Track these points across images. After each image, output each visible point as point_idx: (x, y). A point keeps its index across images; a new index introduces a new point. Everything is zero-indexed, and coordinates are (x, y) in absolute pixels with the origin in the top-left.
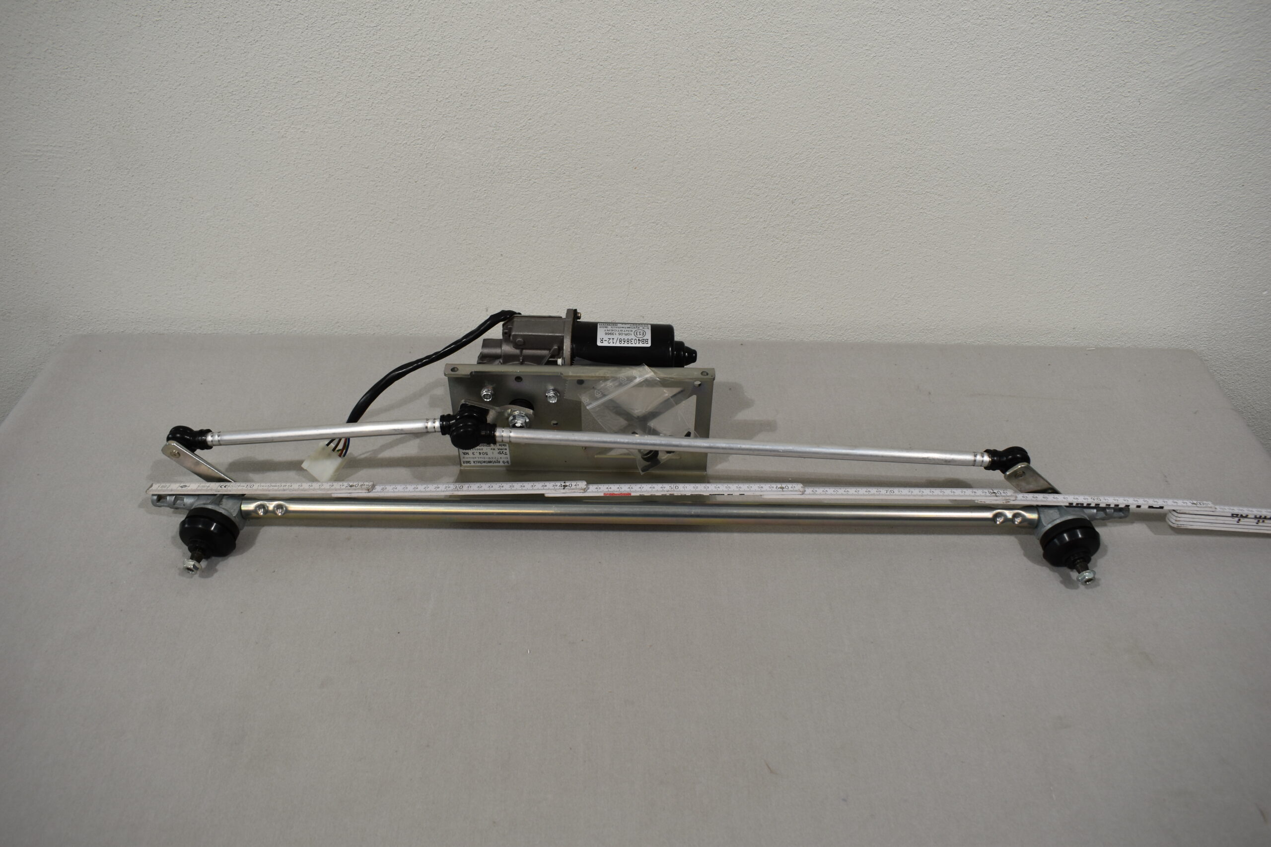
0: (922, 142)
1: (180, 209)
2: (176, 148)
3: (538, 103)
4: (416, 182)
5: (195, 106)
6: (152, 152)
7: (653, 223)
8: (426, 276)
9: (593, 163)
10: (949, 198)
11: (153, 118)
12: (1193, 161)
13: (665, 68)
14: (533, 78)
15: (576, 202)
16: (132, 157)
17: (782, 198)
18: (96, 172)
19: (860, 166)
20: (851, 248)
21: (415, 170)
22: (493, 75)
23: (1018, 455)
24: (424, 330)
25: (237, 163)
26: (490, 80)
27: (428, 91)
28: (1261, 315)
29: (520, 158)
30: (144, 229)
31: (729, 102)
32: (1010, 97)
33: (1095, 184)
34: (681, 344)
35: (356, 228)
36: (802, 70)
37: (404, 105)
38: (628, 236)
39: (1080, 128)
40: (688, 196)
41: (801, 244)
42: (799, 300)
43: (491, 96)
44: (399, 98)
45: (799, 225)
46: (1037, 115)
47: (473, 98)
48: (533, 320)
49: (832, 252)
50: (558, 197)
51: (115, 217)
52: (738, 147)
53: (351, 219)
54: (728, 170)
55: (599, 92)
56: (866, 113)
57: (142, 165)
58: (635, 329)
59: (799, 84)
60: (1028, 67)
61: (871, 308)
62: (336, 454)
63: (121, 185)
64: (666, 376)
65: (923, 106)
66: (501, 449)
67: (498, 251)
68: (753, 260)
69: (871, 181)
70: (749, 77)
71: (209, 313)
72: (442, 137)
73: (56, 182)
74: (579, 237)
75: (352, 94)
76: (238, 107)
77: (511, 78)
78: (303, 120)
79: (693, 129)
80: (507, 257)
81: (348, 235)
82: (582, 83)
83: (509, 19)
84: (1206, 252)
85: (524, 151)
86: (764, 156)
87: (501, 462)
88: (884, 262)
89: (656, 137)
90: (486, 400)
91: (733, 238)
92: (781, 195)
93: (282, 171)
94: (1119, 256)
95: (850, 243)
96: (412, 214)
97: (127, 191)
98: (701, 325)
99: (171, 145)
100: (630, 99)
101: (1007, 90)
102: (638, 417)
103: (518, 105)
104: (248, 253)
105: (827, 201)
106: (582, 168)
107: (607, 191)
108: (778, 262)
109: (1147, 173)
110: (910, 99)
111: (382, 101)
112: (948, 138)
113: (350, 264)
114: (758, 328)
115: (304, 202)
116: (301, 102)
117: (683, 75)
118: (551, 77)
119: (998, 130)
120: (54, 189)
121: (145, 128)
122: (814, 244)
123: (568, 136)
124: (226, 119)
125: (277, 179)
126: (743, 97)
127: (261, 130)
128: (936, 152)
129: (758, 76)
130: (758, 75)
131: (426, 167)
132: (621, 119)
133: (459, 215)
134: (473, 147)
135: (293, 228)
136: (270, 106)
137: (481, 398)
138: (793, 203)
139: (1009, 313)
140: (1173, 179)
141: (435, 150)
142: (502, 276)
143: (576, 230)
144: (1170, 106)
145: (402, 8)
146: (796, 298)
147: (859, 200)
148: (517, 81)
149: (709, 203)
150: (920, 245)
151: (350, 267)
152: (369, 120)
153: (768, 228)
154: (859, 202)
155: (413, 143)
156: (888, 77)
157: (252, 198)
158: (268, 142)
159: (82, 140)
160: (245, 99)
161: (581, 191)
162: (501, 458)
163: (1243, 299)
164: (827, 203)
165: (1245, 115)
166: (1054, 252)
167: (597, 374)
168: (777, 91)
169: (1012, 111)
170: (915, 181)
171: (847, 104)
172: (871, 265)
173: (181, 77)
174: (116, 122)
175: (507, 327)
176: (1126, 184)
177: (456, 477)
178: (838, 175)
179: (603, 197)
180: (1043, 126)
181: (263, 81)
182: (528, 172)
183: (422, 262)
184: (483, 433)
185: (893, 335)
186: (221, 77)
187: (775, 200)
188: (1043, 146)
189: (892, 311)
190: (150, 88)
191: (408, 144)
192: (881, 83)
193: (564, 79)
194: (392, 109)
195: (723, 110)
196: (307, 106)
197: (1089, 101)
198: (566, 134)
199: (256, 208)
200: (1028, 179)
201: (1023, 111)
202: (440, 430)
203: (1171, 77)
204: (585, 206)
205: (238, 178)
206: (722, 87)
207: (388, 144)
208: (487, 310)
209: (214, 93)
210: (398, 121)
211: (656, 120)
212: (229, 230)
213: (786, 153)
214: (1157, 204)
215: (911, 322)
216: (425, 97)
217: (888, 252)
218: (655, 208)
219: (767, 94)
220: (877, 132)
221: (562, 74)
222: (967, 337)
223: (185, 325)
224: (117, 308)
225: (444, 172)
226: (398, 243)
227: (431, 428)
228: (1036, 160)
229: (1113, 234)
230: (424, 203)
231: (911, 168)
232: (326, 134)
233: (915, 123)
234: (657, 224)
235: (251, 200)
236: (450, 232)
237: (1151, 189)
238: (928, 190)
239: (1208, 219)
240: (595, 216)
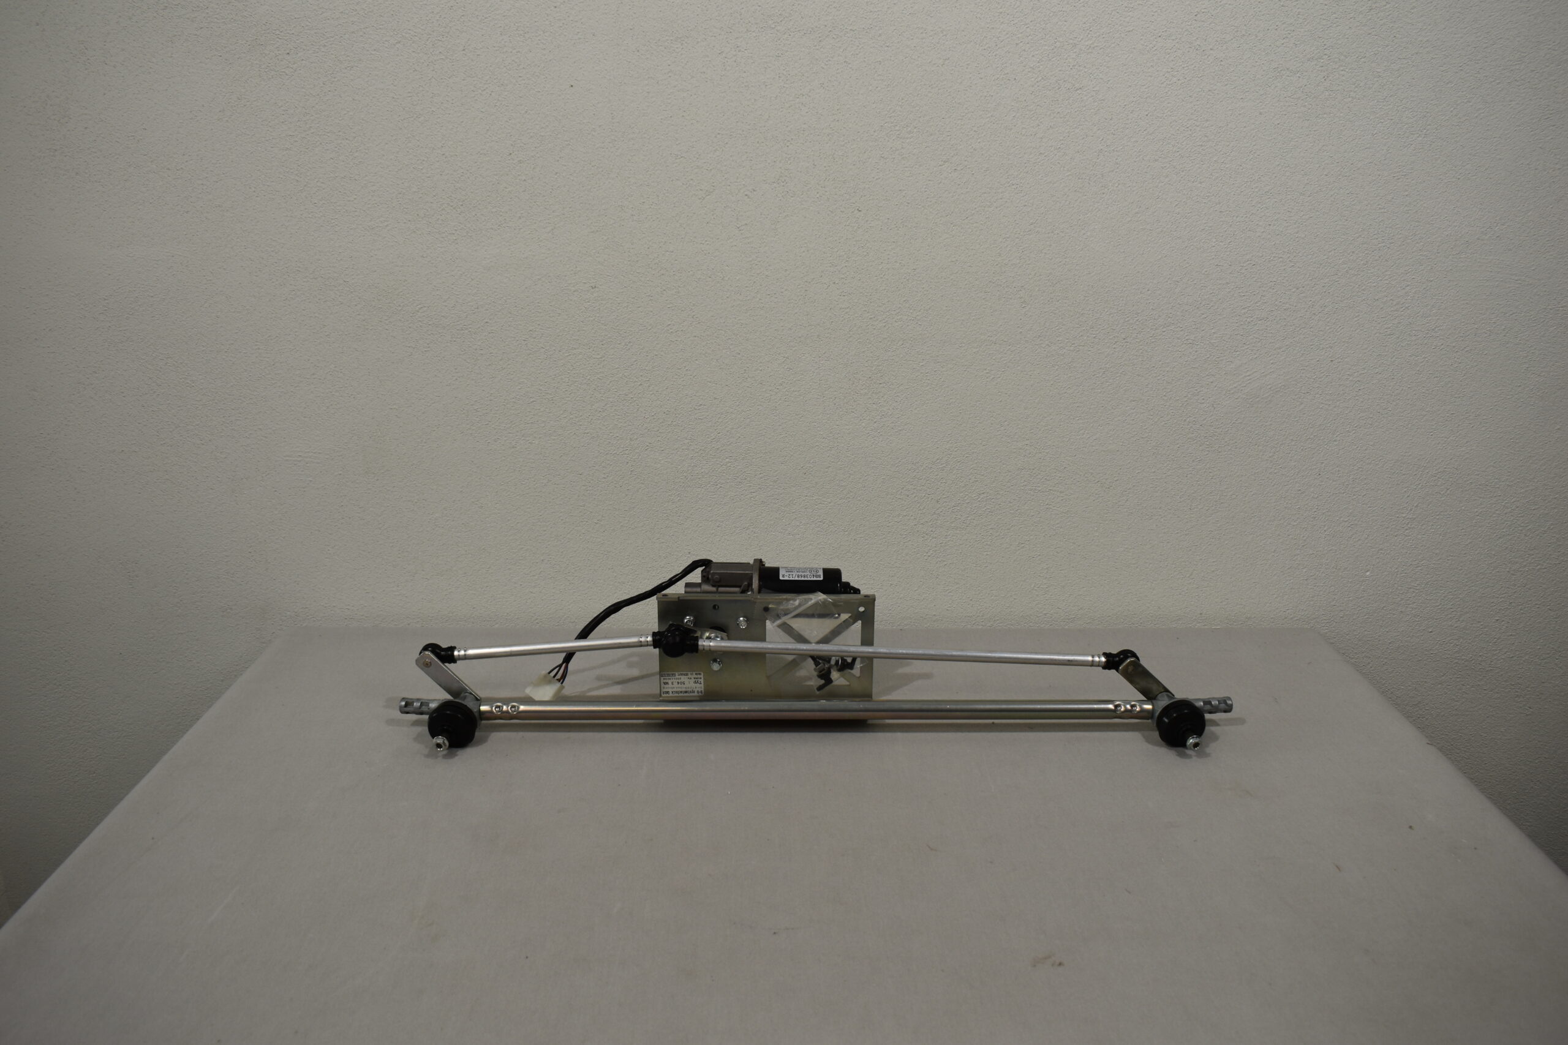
0: (1040, 447)
3: (726, 420)
4: (621, 487)
6: (399, 459)
9: (770, 470)
10: (1070, 495)
12: (1271, 454)
13: (828, 391)
14: (723, 399)
15: (755, 504)
16: (382, 464)
17: (929, 498)
21: (621, 477)
26: (688, 401)
27: (638, 410)
29: (710, 466)
31: (880, 417)
34: (847, 582)
47: (674, 415)
52: (890, 455)
54: (882, 475)
55: (776, 410)
64: (837, 601)
65: (1037, 417)
70: (895, 397)
83: (706, 353)
85: (713, 461)
86: (911, 462)
87: (696, 692)
89: (822, 447)
92: (927, 495)
103: (710, 422)
106: (760, 474)
107: (781, 494)
114: (915, 620)
117: (843, 396)
121: (397, 438)
123: (750, 447)
126: (891, 413)
130: (902, 395)
131: (630, 474)
134: (670, 457)
138: (938, 502)
139: (1139, 601)
141: (639, 460)
143: (754, 529)
144: (1239, 409)
145: (623, 344)
146: (947, 590)
161: (759, 494)
162: (696, 687)
163: (1349, 580)
164: (967, 502)
165: (1304, 414)
170: (1038, 480)
178: (974, 477)
182: (716, 478)
187: (923, 500)
189: (1034, 601)
195: (875, 424)
198: (748, 446)
201: (1120, 418)
202: (652, 643)
203: (1235, 385)
210: (611, 434)
211: (822, 433)
217: (1023, 545)
220: (1002, 439)
221: (746, 396)
222: (1105, 625)
225: (645, 478)
228: (1138, 459)
235: (477, 503)
236: (646, 532)
237: (1241, 481)
238: (1051, 488)
239: (1297, 505)
240: (771, 517)
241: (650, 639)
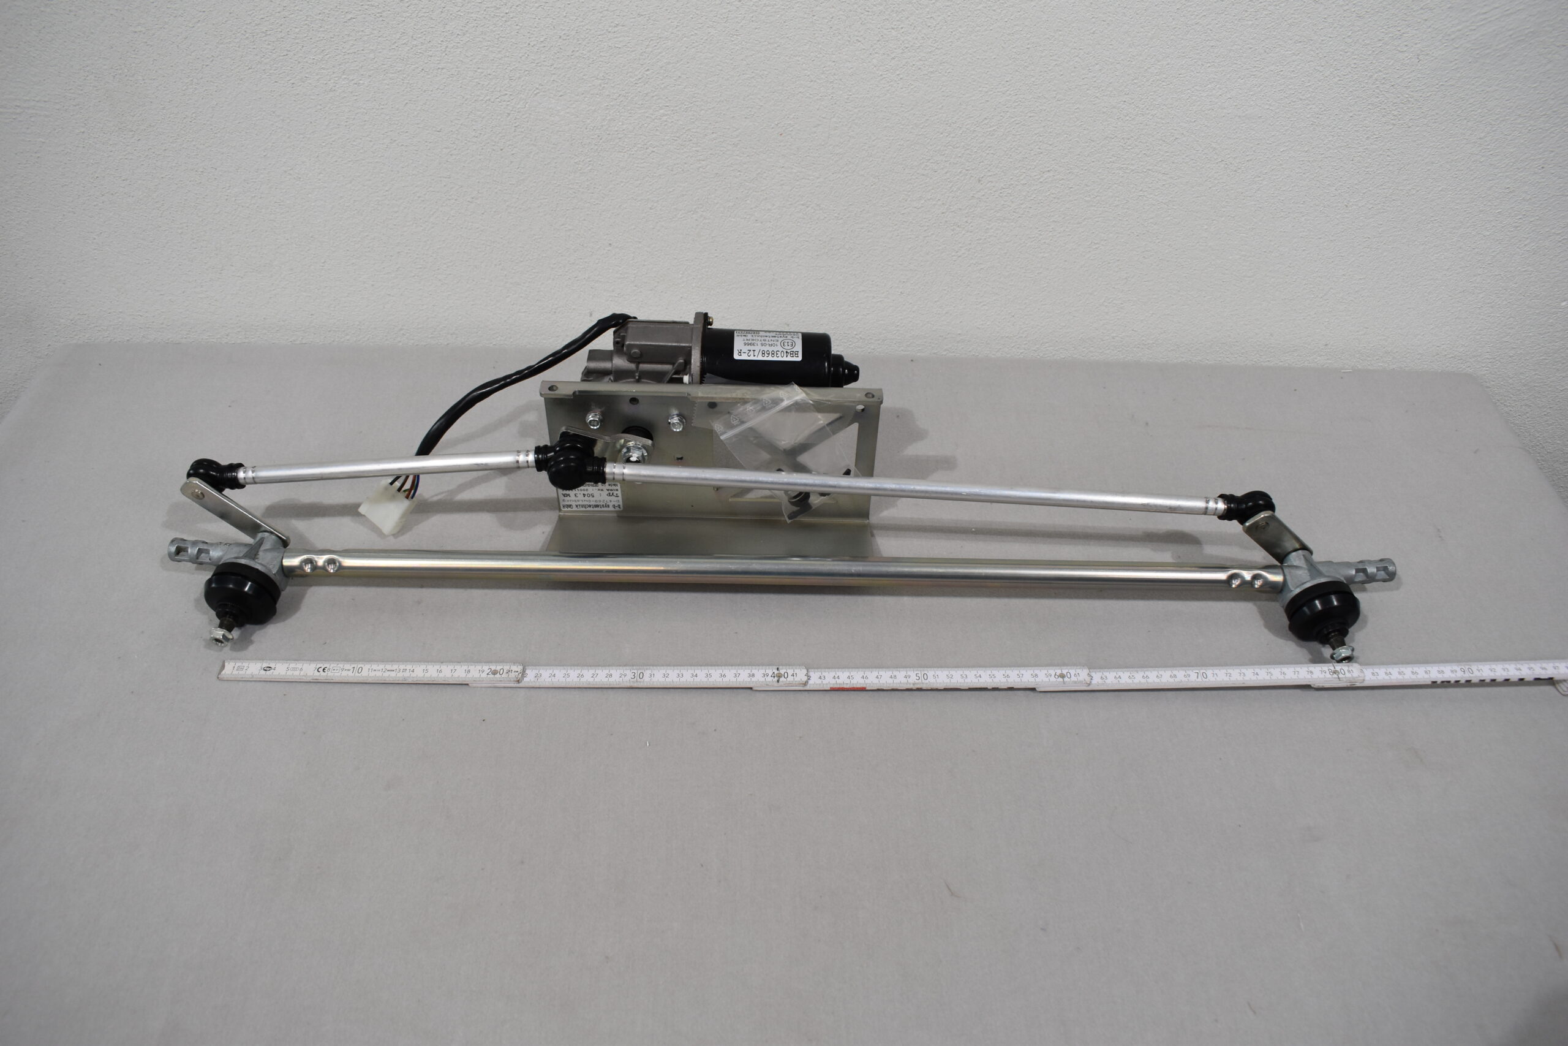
0: (1144, 106)
1: (200, 183)
2: (194, 104)
3: (658, 49)
4: (502, 150)
5: (218, 49)
6: (164, 108)
7: (803, 205)
8: (514, 271)
9: (728, 127)
10: (1176, 178)
11: (164, 65)
12: (1483, 135)
13: (820, 6)
14: (653, 16)
15: (704, 177)
16: (138, 115)
17: (966, 175)
18: (91, 135)
19: (1066, 136)
20: (1051, 240)
21: (500, 135)
22: (601, 12)
23: (1261, 502)
24: (511, 340)
25: (272, 124)
26: (596, 19)
27: (517, 32)
28: (1558, 331)
29: (635, 120)
30: (154, 209)
31: (901, 51)
32: (1256, 49)
33: (1360, 162)
34: (839, 358)
35: (424, 208)
36: (994, 10)
37: (487, 49)
38: (770, 222)
39: (1343, 91)
40: (847, 171)
41: (988, 234)
42: (984, 305)
43: (598, 40)
44: (480, 41)
45: (987, 209)
46: (1289, 74)
47: (575, 41)
48: (652, 326)
49: (1027, 245)
50: (683, 170)
51: (116, 193)
52: (912, 109)
53: (419, 197)
54: (898, 139)
55: (737, 35)
56: (1075, 68)
57: (150, 125)
58: (782, 339)
59: (991, 28)
60: (1281, 11)
61: (1074, 316)
62: (402, 495)
63: (124, 151)
64: (821, 398)
65: (1146, 59)
66: (611, 490)
67: (605, 240)
68: (928, 254)
69: (1079, 155)
70: (928, 18)
71: (238, 316)
72: (535, 93)
73: (40, 147)
74: (709, 223)
75: (419, 36)
76: (274, 51)
77: (624, 16)
78: (357, 68)
79: (855, 85)
80: (617, 247)
81: (415, 218)
82: (715, 23)
84: (1494, 251)
85: (640, 112)
86: (945, 121)
87: (611, 506)
88: (1091, 258)
89: (808, 94)
90: (592, 427)
91: (902, 226)
92: (964, 171)
93: (330, 135)
94: (1385, 254)
95: (1050, 234)
96: (496, 190)
97: (131, 159)
98: (861, 336)
99: (188, 100)
100: (776, 45)
101: (1252, 41)
102: (785, 450)
103: (633, 51)
104: (287, 240)
105: (1022, 180)
106: (713, 133)
107: (745, 164)
108: (960, 256)
109: (1426, 149)
110: (1130, 50)
111: (459, 45)
112: (1177, 101)
113: (417, 254)
114: (932, 340)
115: (358, 174)
116: (354, 45)
117: (844, 15)
118: (675, 16)
119: (1240, 91)
120: (39, 157)
121: (154, 78)
122: (1004, 234)
123: (696, 92)
124: (259, 66)
125: (324, 144)
126: (919, 45)
127: (303, 82)
128: (1161, 118)
129: (940, 18)
130: (939, 16)
131: (515, 132)
132: (764, 70)
133: (557, 192)
134: (574, 106)
135: (345, 208)
136: (314, 50)
137: (586, 425)
138: (979, 181)
139: (1246, 325)
140: (1457, 157)
141: (526, 108)
142: (611, 271)
143: (704, 213)
144: (1456, 64)
146: (980, 302)
147: (1063, 179)
148: (631, 20)
149: (874, 180)
150: (1137, 237)
151: (417, 258)
152: (442, 69)
153: (947, 213)
154: (1062, 181)
155: (498, 100)
156: (1104, 21)
157: (292, 169)
158: (313, 98)
159: (74, 93)
160: (283, 41)
161: (711, 163)
162: (610, 501)
163: (1537, 312)
164: (1022, 182)
165: (1549, 78)
166: (1304, 248)
167: (734, 395)
168: (963, 37)
169: (1258, 67)
170: (1133, 155)
171: (1051, 56)
172: (1075, 262)
173: (200, 12)
174: (117, 70)
175: (619, 334)
176: (1398, 164)
177: (555, 524)
178: (1037, 147)
179: (739, 171)
180: (1297, 87)
181: (305, 18)
182: (645, 138)
183: (509, 253)
184: (589, 469)
185: (1101, 351)
186: (251, 12)
187: (958, 177)
188: (1296, 113)
189: (1101, 320)
190: (161, 26)
191: (492, 100)
192: (1094, 29)
193: (692, 18)
194: (472, 56)
195: (894, 61)
196: (363, 50)
197: (1356, 57)
198: (693, 90)
199: (297, 182)
200: (1276, 154)
202: (534, 464)
203: (1459, 27)
204: (717, 183)
205: (274, 143)
206: (893, 31)
207: (466, 100)
208: (591, 315)
209: (243, 32)
210: (479, 71)
211: (809, 73)
212: (263, 210)
213: (972, 117)
214: (1435, 189)
215: (1124, 334)
216: (513, 40)
217: (1097, 246)
218: (805, 186)
219: (949, 40)
220: (1088, 92)
221: (689, 12)
222: (1193, 355)
223: (208, 331)
224: (121, 311)
225: (538, 138)
226: (478, 228)
227: (523, 462)
228: (1286, 130)
229: (1380, 226)
230: (512, 177)
231: (1128, 139)
232: (387, 86)
233: (1135, 81)
234: (808, 207)
235: (291, 172)
236: (545, 215)
237: (1429, 170)
238: (1150, 168)
239: (1498, 209)
240: (729, 196)
241: (531, 457)
